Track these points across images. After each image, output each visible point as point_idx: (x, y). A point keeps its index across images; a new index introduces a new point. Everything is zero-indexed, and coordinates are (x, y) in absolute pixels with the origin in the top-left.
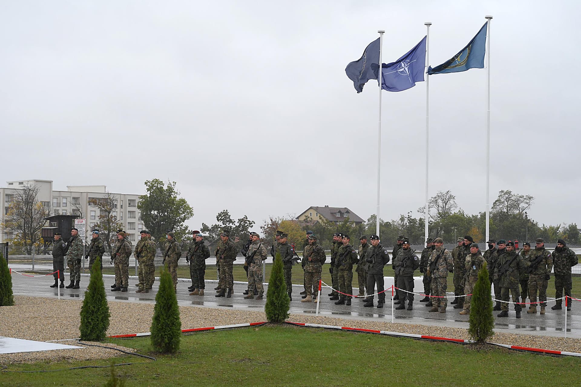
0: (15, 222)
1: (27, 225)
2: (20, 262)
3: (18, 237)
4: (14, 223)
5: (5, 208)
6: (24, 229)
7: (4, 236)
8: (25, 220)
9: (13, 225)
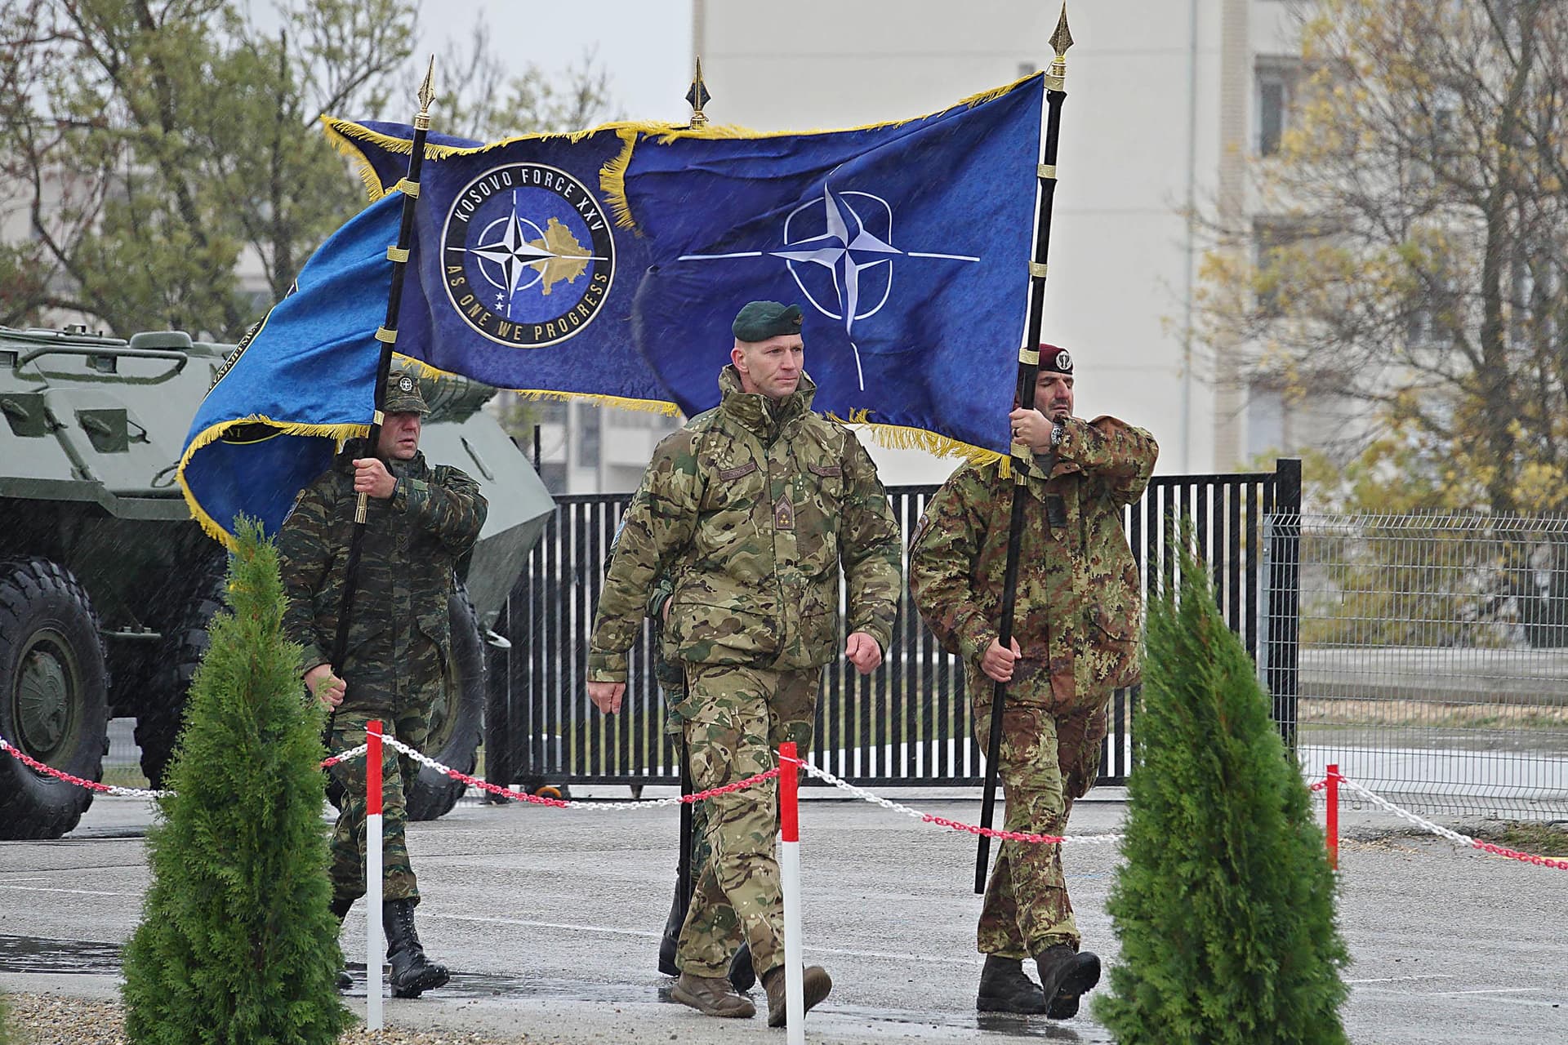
0: (1370, 238)
1: (1518, 276)
2: (1441, 726)
3: (1413, 435)
4: (1369, 253)
5: (1259, 70)
6: (1491, 333)
7: (1243, 419)
8: (1496, 221)
9: (1346, 272)
